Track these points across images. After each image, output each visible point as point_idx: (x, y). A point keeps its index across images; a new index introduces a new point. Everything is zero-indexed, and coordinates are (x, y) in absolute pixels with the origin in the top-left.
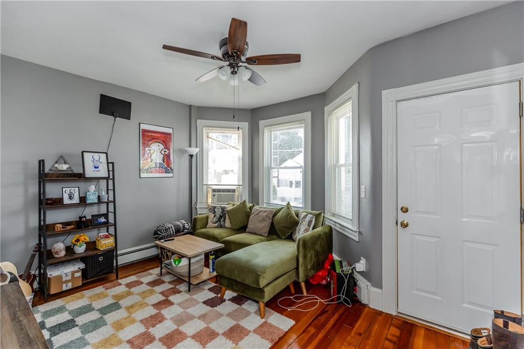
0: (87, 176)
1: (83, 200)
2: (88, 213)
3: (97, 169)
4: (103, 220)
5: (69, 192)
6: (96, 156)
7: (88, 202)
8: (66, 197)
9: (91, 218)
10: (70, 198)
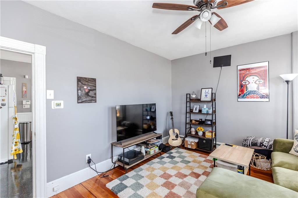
0: (201, 100)
1: (200, 111)
2: (203, 118)
3: (206, 97)
4: (209, 123)
5: (196, 107)
6: (207, 90)
7: (202, 112)
8: (194, 109)
9: (204, 120)
10: (196, 110)
